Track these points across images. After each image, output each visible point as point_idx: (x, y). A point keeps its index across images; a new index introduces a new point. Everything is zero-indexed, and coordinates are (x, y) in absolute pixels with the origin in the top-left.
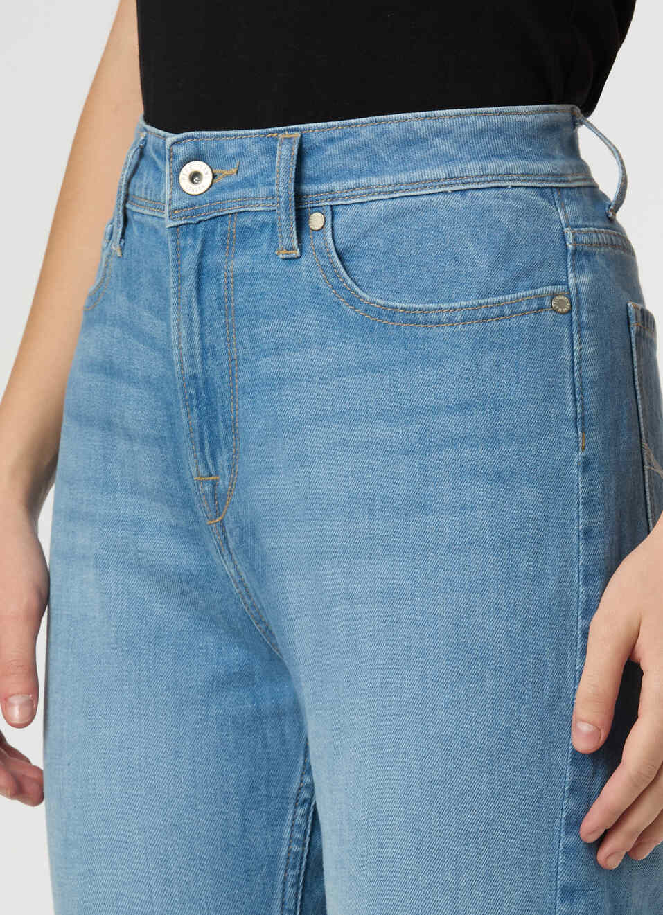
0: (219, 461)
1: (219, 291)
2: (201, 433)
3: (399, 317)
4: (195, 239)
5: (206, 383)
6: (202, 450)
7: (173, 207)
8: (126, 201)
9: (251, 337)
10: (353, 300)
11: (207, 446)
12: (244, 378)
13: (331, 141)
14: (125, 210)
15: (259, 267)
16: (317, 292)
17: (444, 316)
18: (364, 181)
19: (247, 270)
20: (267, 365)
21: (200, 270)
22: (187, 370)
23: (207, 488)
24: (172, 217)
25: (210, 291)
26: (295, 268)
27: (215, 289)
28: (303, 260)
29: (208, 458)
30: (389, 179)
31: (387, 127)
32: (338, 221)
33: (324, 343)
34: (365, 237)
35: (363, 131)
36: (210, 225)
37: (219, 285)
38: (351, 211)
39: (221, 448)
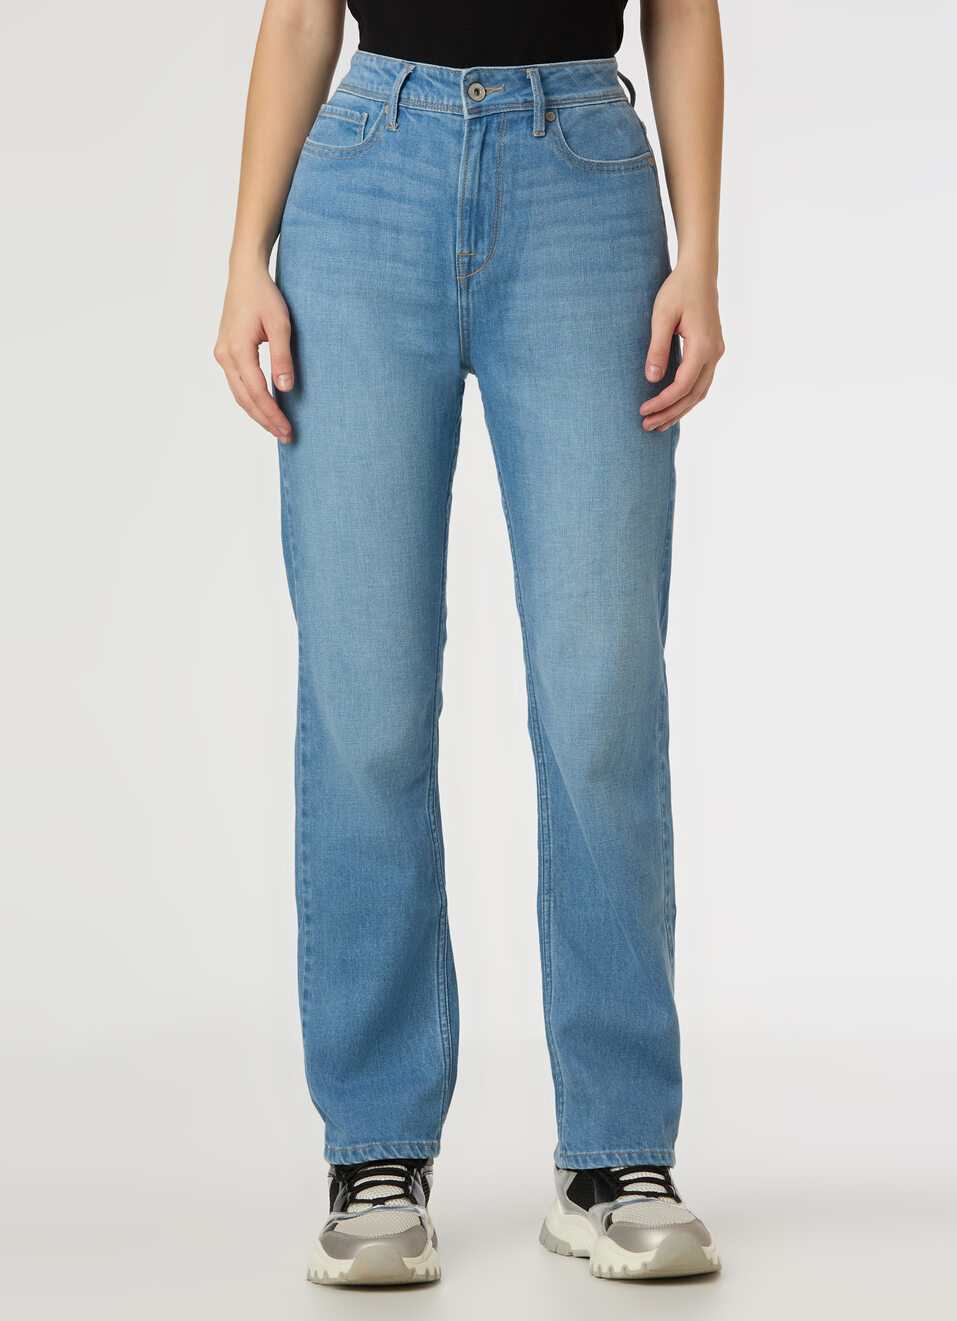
0: (480, 245)
1: (494, 154)
2: (470, 230)
3: (595, 168)
4: (481, 125)
5: (478, 204)
6: (469, 239)
7: (470, 107)
8: (399, 101)
9: (513, 179)
10: (571, 159)
11: (473, 237)
12: (505, 200)
13: (552, 73)
14: (398, 106)
15: (522, 141)
16: (552, 155)
17: (616, 167)
18: (570, 95)
19: (514, 143)
20: (522, 194)
21: (483, 144)
22: (467, 196)
23: (466, 260)
24: (469, 114)
25: (488, 154)
26: (541, 142)
27: (491, 152)
28: (546, 138)
29: (472, 243)
30: (582, 95)
31: (577, 67)
32: (562, 117)
33: (556, 182)
34: (574, 126)
35: (567, 69)
36: (489, 118)
37: (494, 151)
38: (567, 112)
39: (483, 238)
